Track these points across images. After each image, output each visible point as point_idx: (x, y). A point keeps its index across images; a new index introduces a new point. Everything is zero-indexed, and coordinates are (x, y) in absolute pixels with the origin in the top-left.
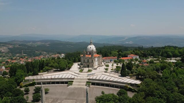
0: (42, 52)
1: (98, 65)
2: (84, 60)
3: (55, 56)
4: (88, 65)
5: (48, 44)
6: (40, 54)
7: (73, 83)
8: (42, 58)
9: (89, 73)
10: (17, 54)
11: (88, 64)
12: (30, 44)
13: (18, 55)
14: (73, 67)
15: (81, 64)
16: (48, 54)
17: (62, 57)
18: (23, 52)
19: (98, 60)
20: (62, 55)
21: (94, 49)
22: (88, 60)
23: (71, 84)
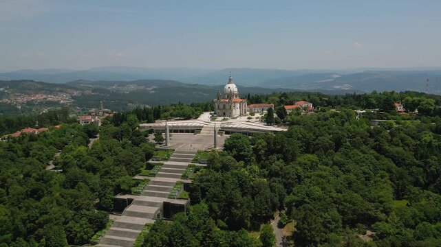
2: (219, 106)
4: (224, 113)
5: (152, 90)
7: (202, 131)
9: (224, 122)
11: (224, 111)
12: (114, 89)
13: (93, 110)
14: (202, 116)
15: (215, 113)
19: (240, 107)
21: (236, 90)
22: (224, 105)
23: (199, 133)
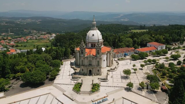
0: (32, 31)
1: (107, 66)
2: (82, 61)
3: (44, 37)
4: (90, 71)
5: (39, 22)
6: (29, 33)
8: (29, 39)
10: (2, 33)
12: (19, 21)
13: (4, 34)
16: (38, 33)
17: (53, 38)
18: (9, 31)
19: (107, 58)
20: (53, 36)
21: (100, 37)
22: (90, 61)
